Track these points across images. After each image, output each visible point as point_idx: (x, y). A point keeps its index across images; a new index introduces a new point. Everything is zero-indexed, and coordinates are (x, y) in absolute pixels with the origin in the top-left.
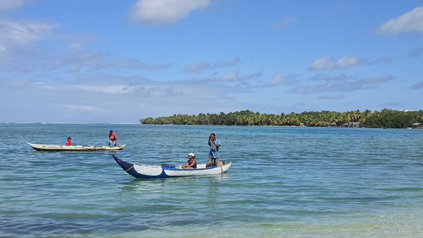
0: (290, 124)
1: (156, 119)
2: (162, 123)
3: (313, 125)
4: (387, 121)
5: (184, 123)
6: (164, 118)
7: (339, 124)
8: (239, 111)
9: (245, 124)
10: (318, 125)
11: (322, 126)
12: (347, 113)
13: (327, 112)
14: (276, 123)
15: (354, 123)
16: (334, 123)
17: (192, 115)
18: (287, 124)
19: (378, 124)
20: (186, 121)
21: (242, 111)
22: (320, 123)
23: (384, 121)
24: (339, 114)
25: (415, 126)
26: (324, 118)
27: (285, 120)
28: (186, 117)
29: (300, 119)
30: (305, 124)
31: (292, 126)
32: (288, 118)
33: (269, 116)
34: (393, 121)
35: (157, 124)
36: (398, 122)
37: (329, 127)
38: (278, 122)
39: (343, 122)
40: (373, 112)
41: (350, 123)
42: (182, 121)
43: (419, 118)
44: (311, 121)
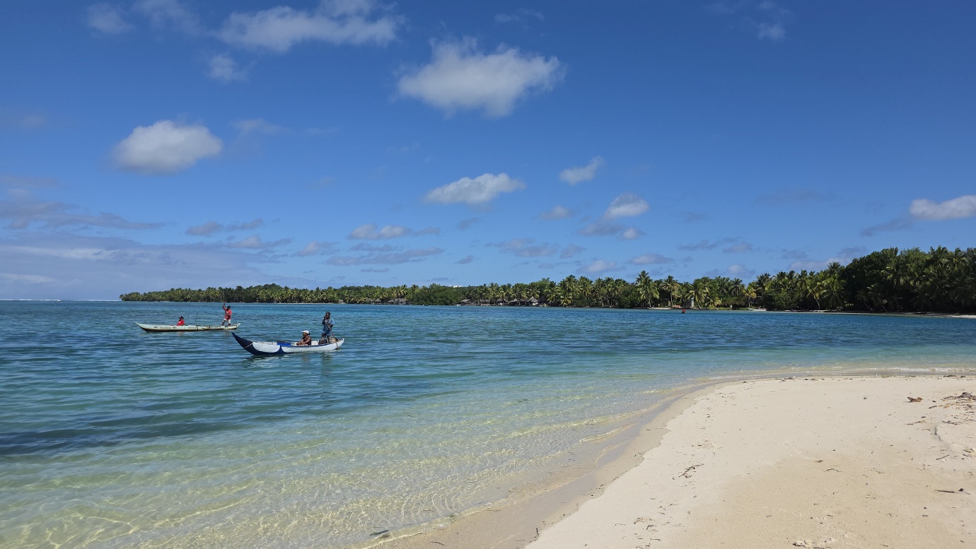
0: (327, 301)
1: (145, 294)
2: (154, 300)
3: (354, 302)
4: (435, 298)
5: (186, 300)
6: (157, 293)
7: (384, 301)
8: (263, 285)
9: (270, 300)
10: (360, 302)
11: (365, 303)
12: (393, 289)
13: (370, 287)
14: (309, 299)
15: (401, 300)
16: (378, 300)
17: (197, 289)
18: (322, 301)
19: (426, 301)
20: (188, 296)
21: (266, 285)
22: (362, 299)
23: (432, 298)
24: (383, 290)
25: (465, 303)
26: (367, 294)
27: (320, 296)
28: (189, 291)
29: (338, 295)
30: (345, 301)
31: (329, 303)
32: (324, 293)
33: (300, 291)
34: (441, 297)
35: (145, 300)
36: (447, 299)
37: (373, 305)
38: (312, 298)
39: (388, 299)
40: (420, 286)
41: (396, 300)
42: (183, 297)
43: (468, 295)
44: (352, 298)
